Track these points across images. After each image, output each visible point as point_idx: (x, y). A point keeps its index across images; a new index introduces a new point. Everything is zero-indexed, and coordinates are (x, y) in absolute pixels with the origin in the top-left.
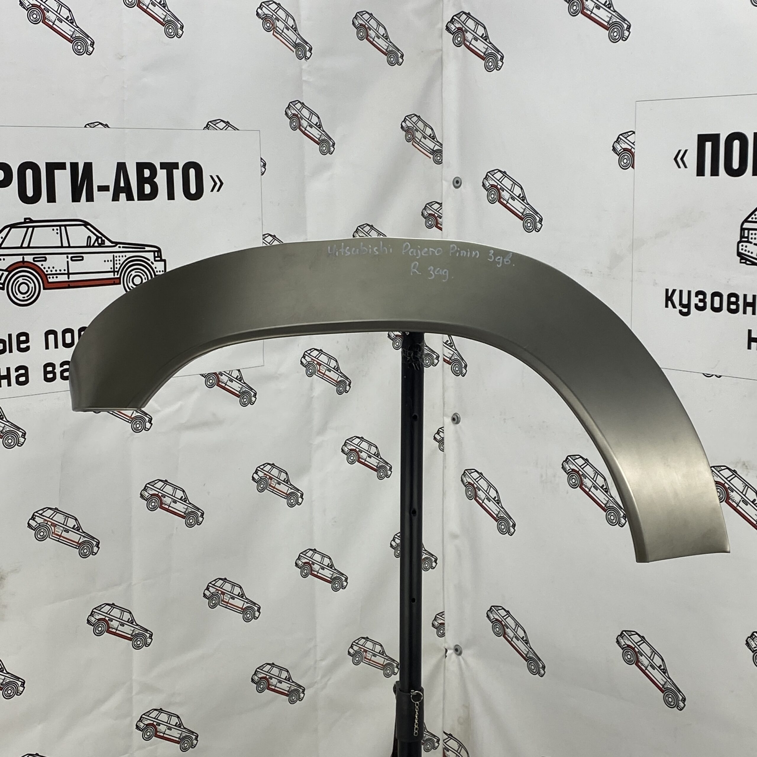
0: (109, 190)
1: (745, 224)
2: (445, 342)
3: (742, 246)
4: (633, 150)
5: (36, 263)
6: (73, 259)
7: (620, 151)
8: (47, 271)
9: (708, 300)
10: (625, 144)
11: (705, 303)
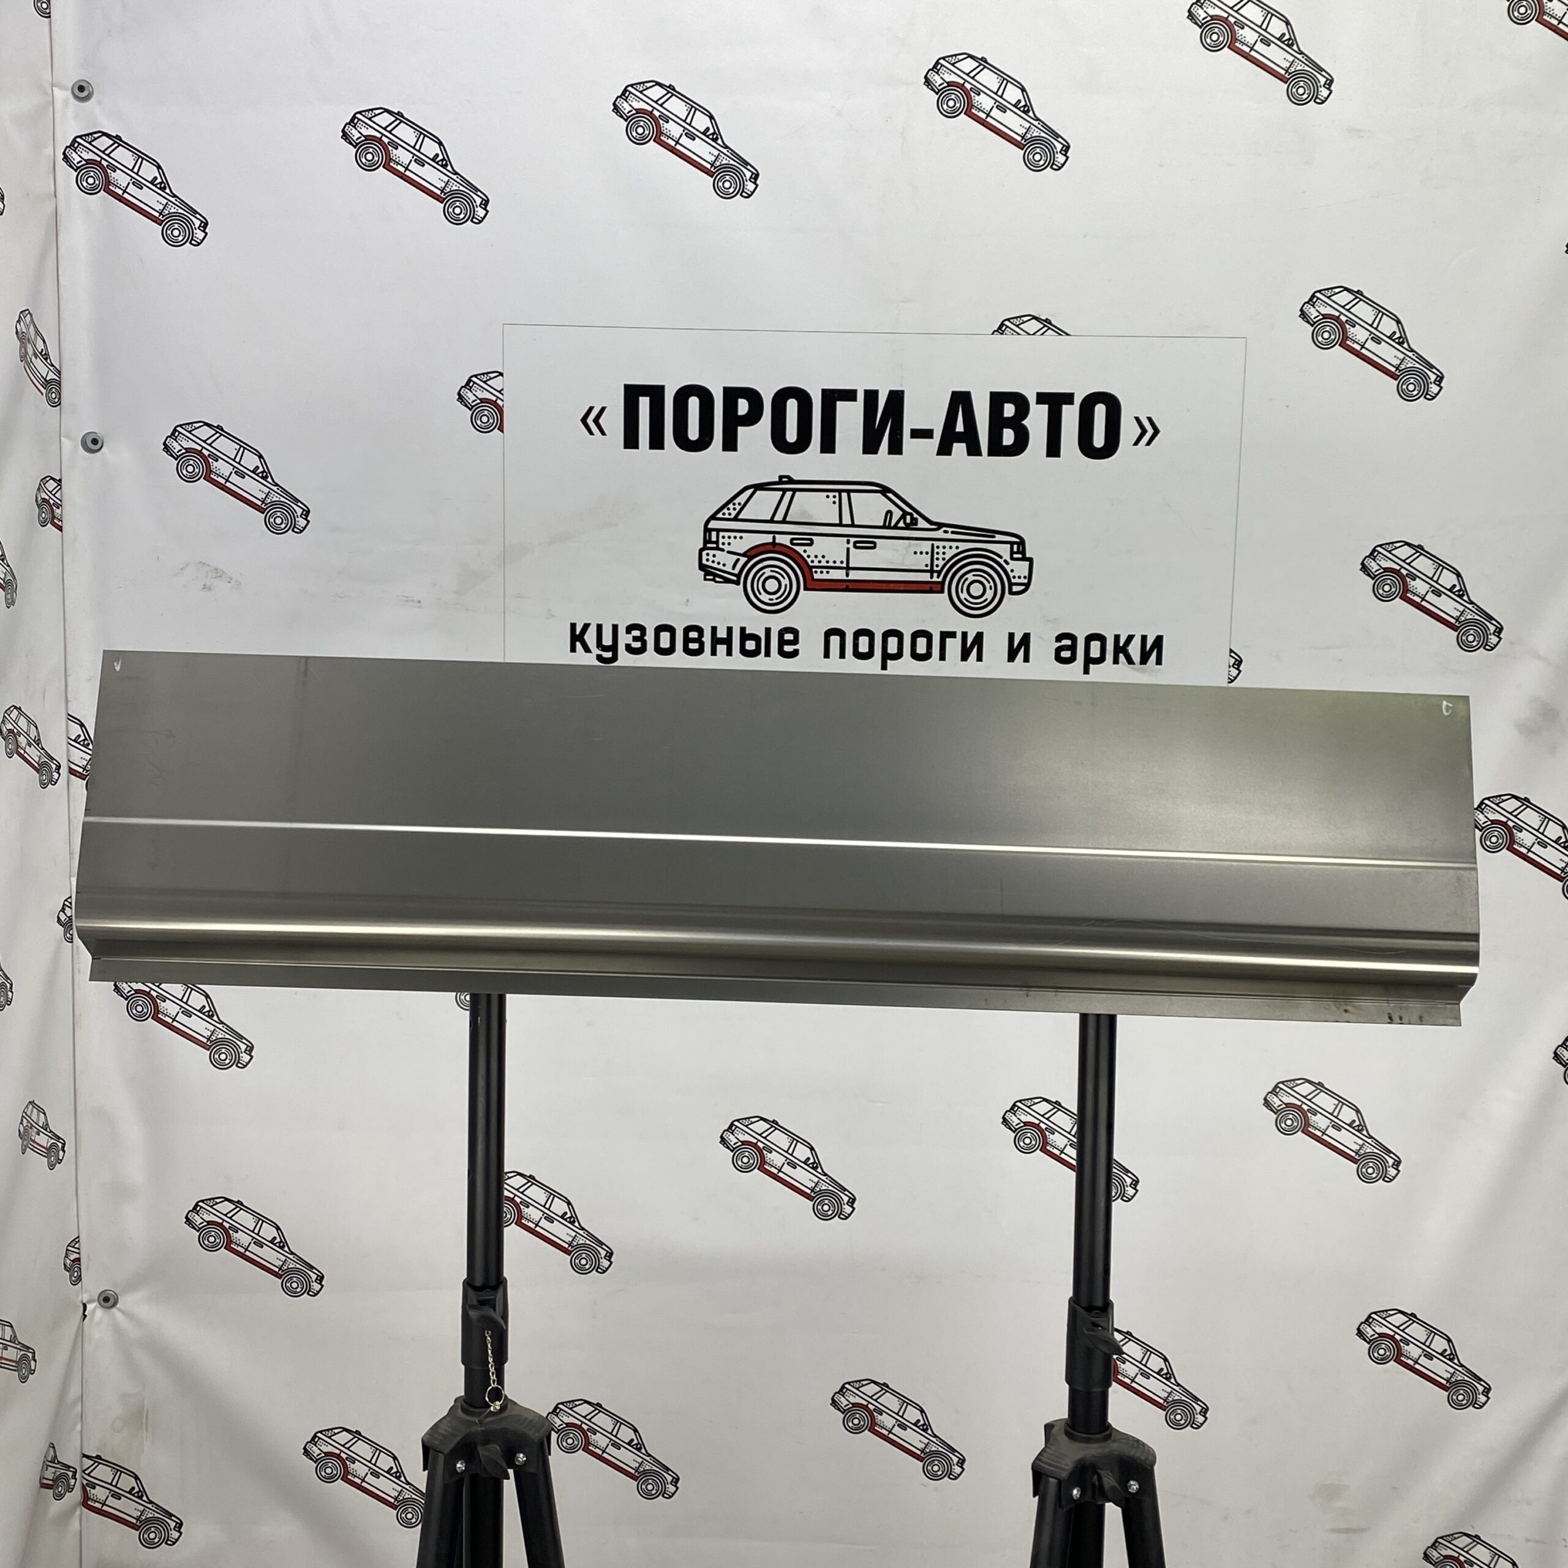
1: (712, 521)
2: (73, 738)
3: (708, 554)
4: (499, 402)
7: (473, 402)
9: (650, 638)
10: (483, 391)
11: (644, 643)
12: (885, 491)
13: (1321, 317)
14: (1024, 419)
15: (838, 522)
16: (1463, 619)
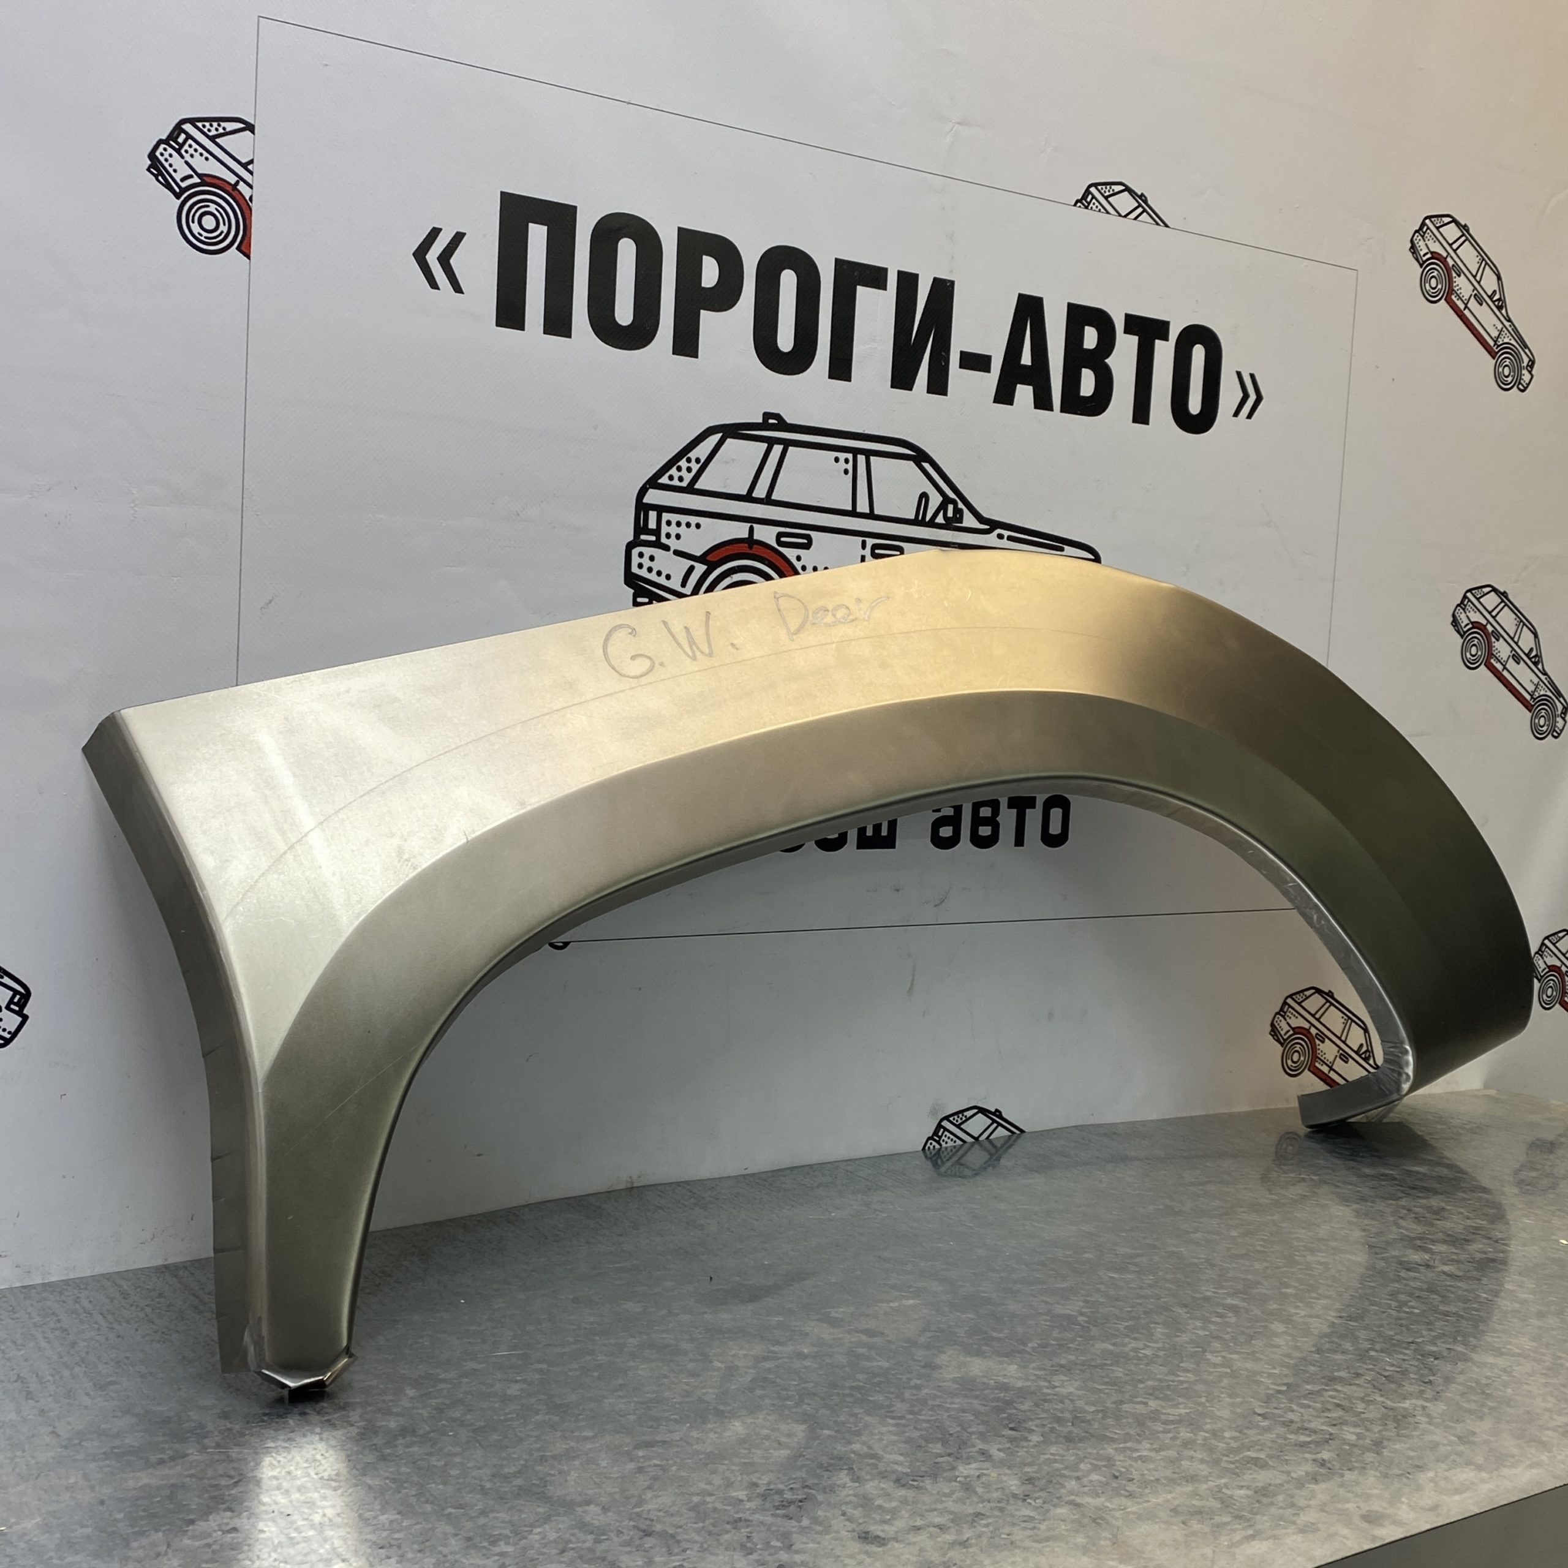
12: (920, 457)
13: (1429, 256)
14: (1108, 357)
15: (850, 508)
16: (1537, 694)
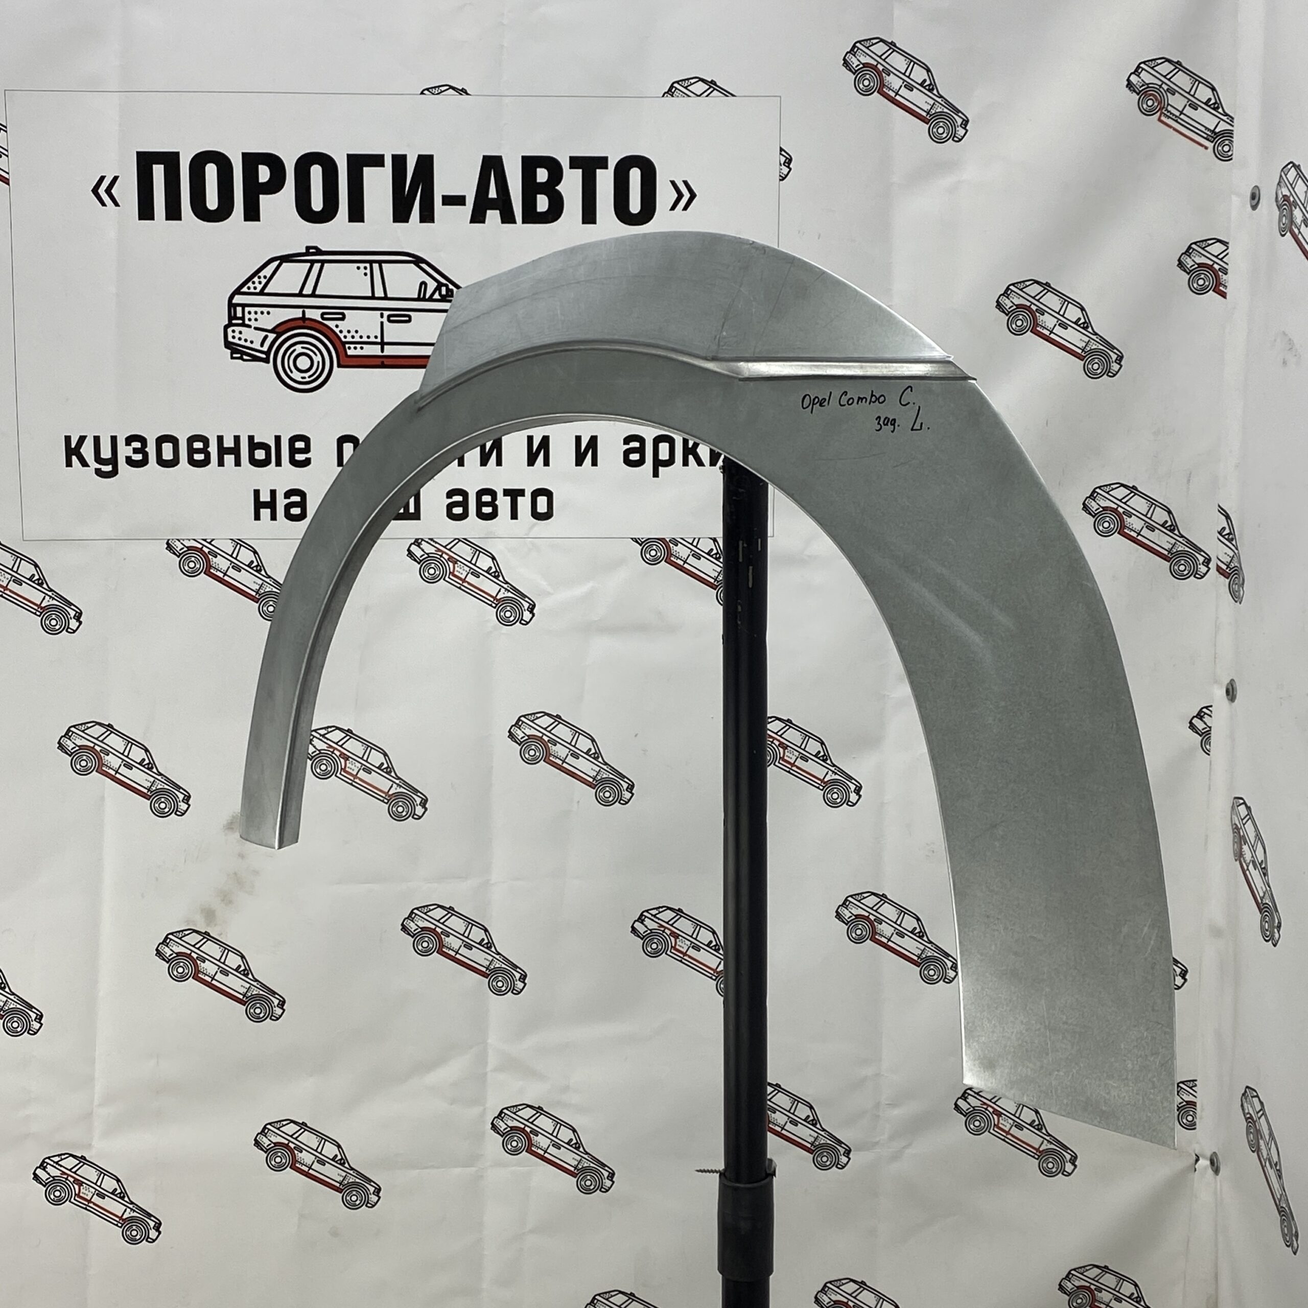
0: (464, 204)
5: (325, 322)
6: (392, 319)
8: (345, 337)
